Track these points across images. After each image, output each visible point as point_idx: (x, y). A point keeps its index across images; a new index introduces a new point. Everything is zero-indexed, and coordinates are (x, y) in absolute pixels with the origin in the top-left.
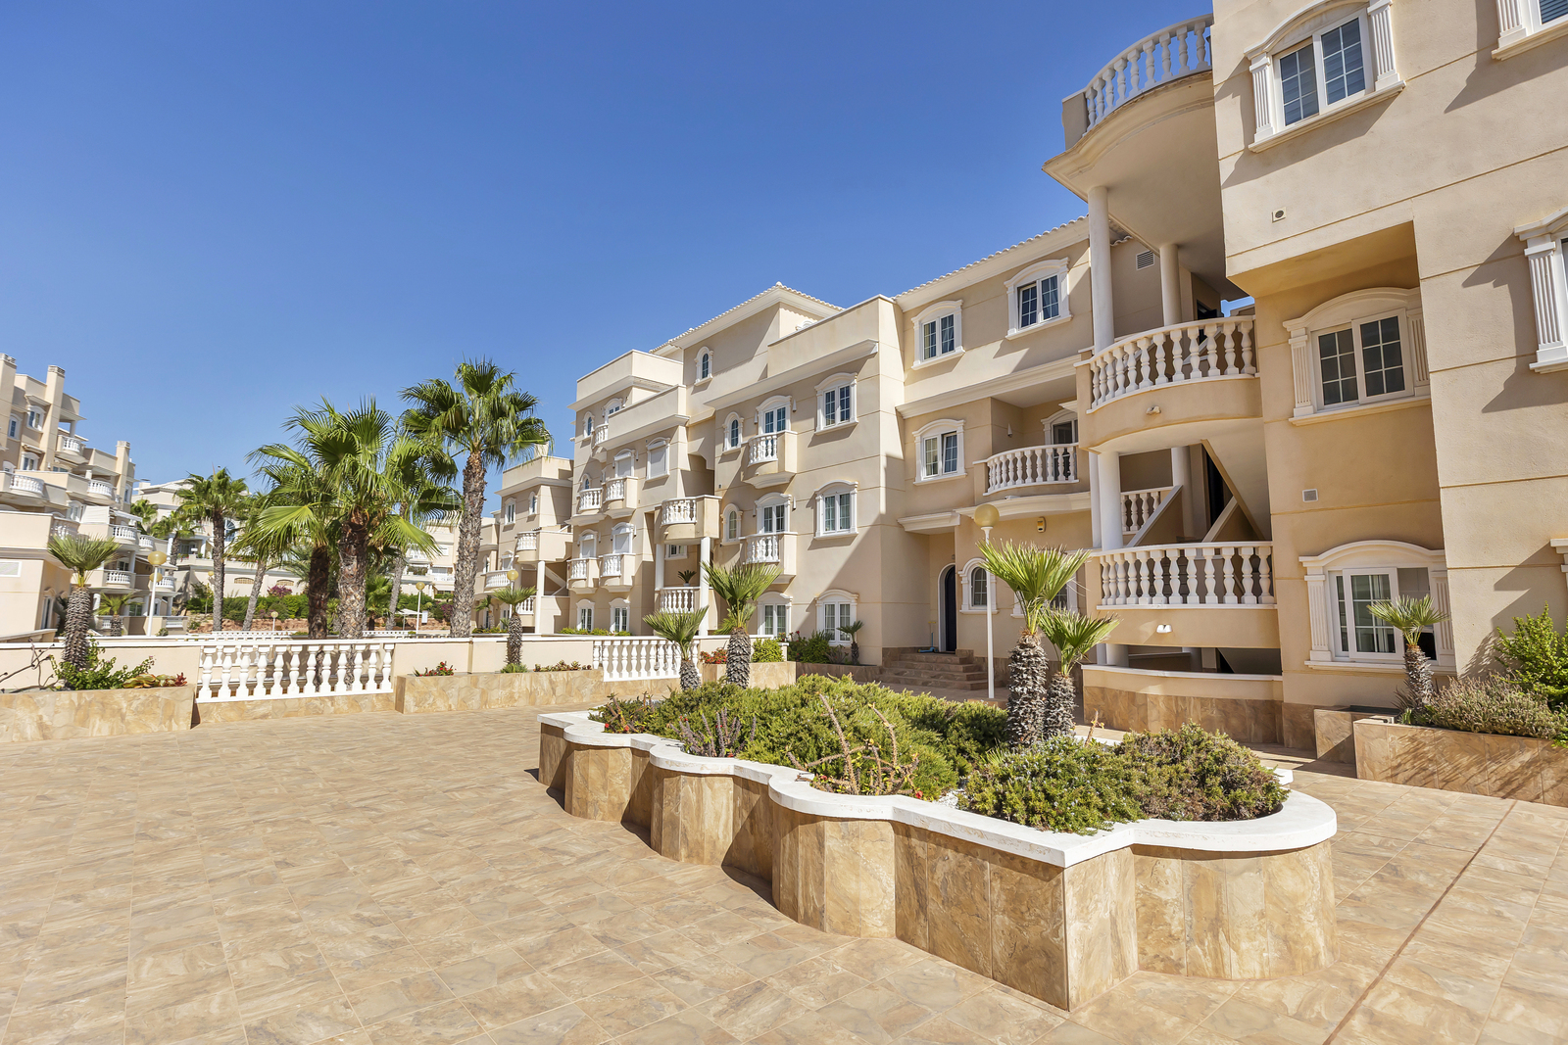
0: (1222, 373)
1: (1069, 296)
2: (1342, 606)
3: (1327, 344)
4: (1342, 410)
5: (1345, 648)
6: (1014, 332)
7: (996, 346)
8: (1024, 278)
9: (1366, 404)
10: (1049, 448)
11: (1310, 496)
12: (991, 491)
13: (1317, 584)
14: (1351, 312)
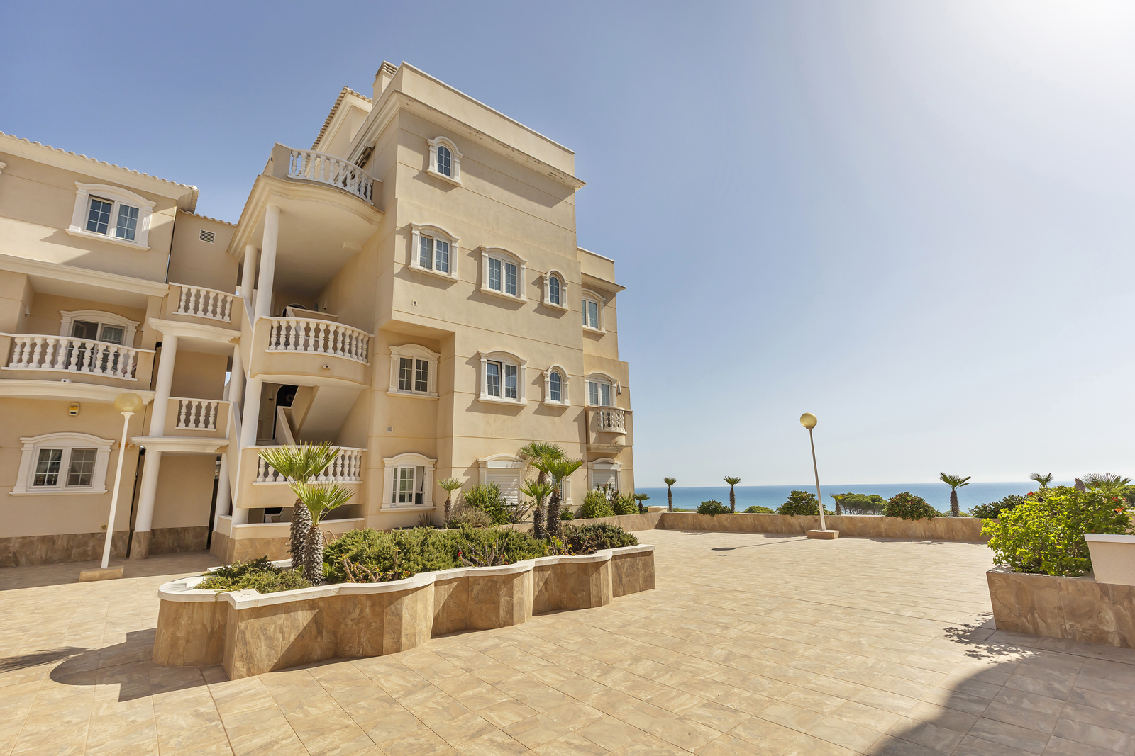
0: (325, 351)
1: (150, 232)
2: (395, 482)
3: (403, 362)
4: (405, 393)
5: (394, 501)
6: (77, 229)
7: (49, 232)
8: (104, 192)
9: (414, 394)
10: (64, 340)
11: (390, 430)
12: (13, 366)
13: (389, 471)
14: (415, 353)
